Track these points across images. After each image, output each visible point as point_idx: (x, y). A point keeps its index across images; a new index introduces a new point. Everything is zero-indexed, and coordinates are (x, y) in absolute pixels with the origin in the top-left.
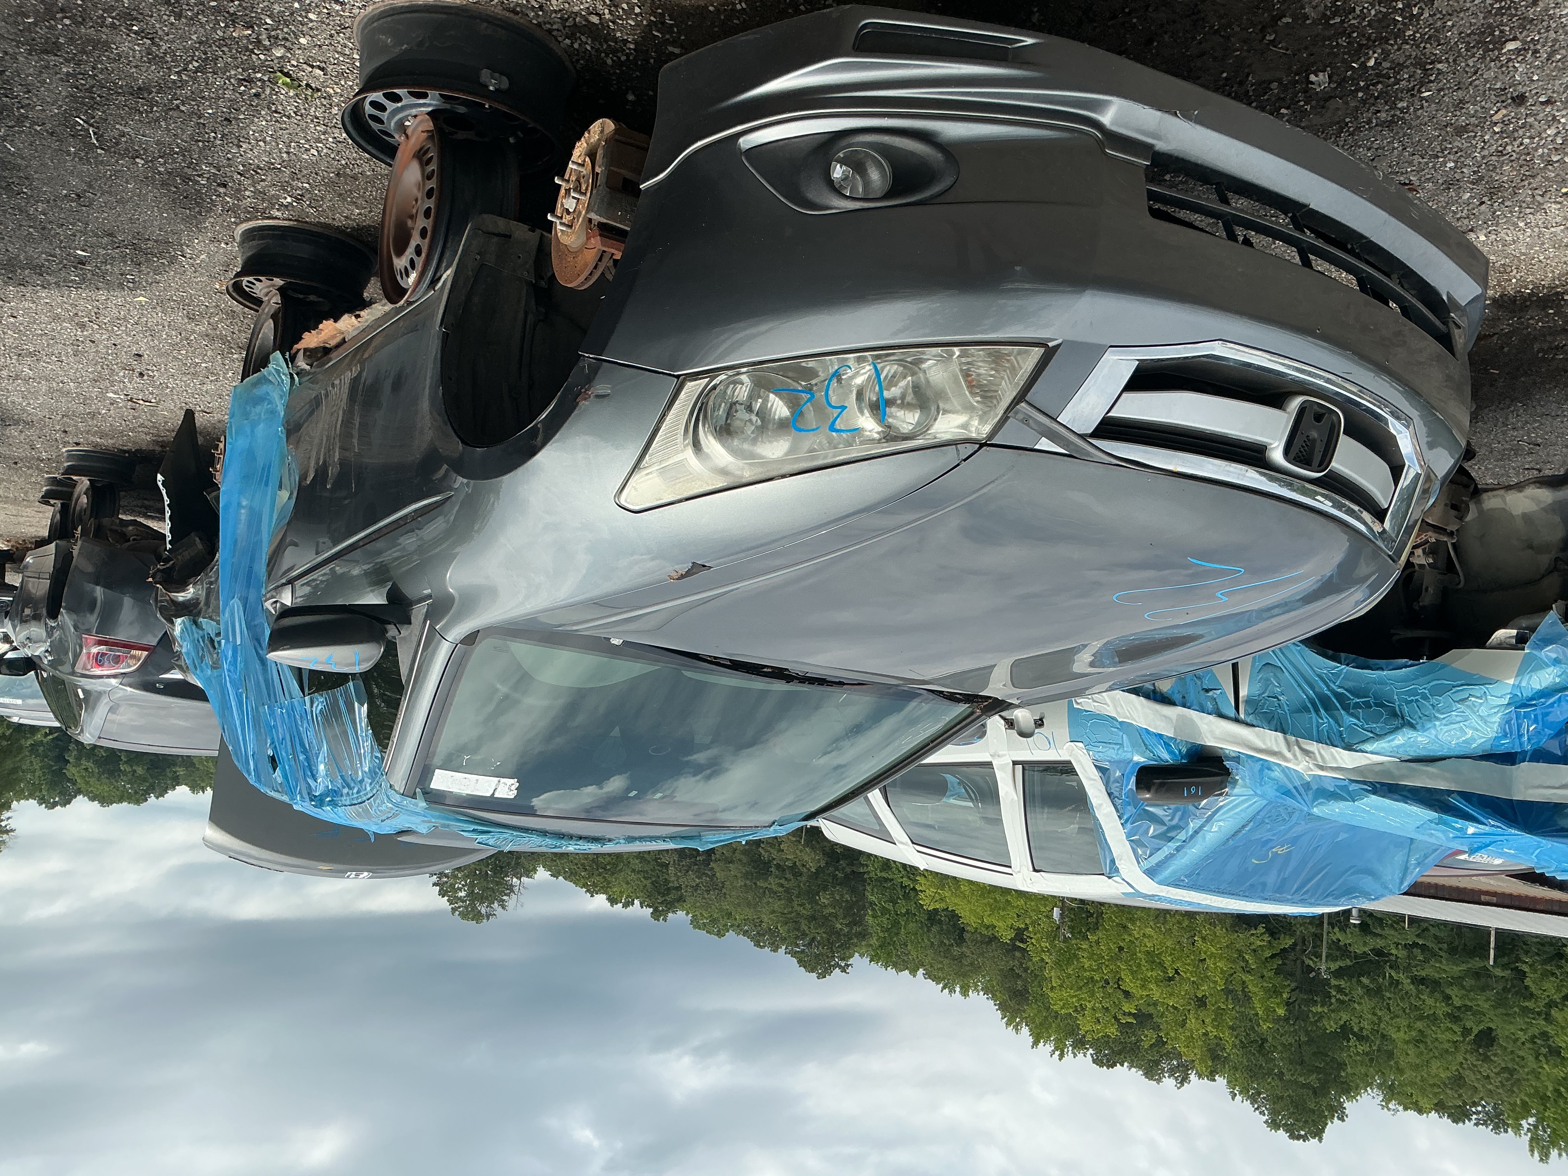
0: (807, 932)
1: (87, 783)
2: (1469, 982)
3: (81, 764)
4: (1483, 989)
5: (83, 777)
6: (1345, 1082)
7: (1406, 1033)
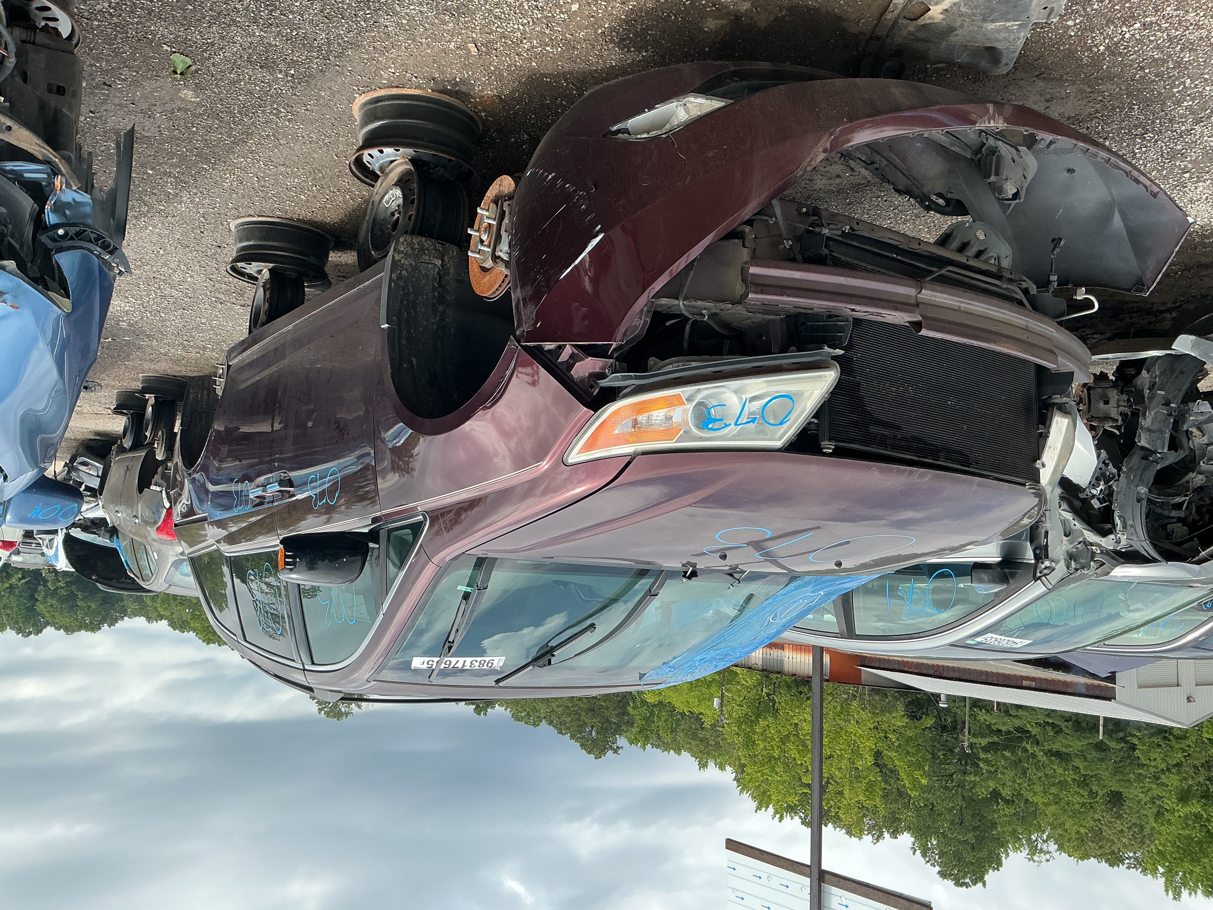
0: (586, 721)
1: (53, 616)
2: (1090, 755)
3: (47, 602)
4: (1102, 760)
5: (49, 612)
6: (998, 839)
7: (1042, 797)
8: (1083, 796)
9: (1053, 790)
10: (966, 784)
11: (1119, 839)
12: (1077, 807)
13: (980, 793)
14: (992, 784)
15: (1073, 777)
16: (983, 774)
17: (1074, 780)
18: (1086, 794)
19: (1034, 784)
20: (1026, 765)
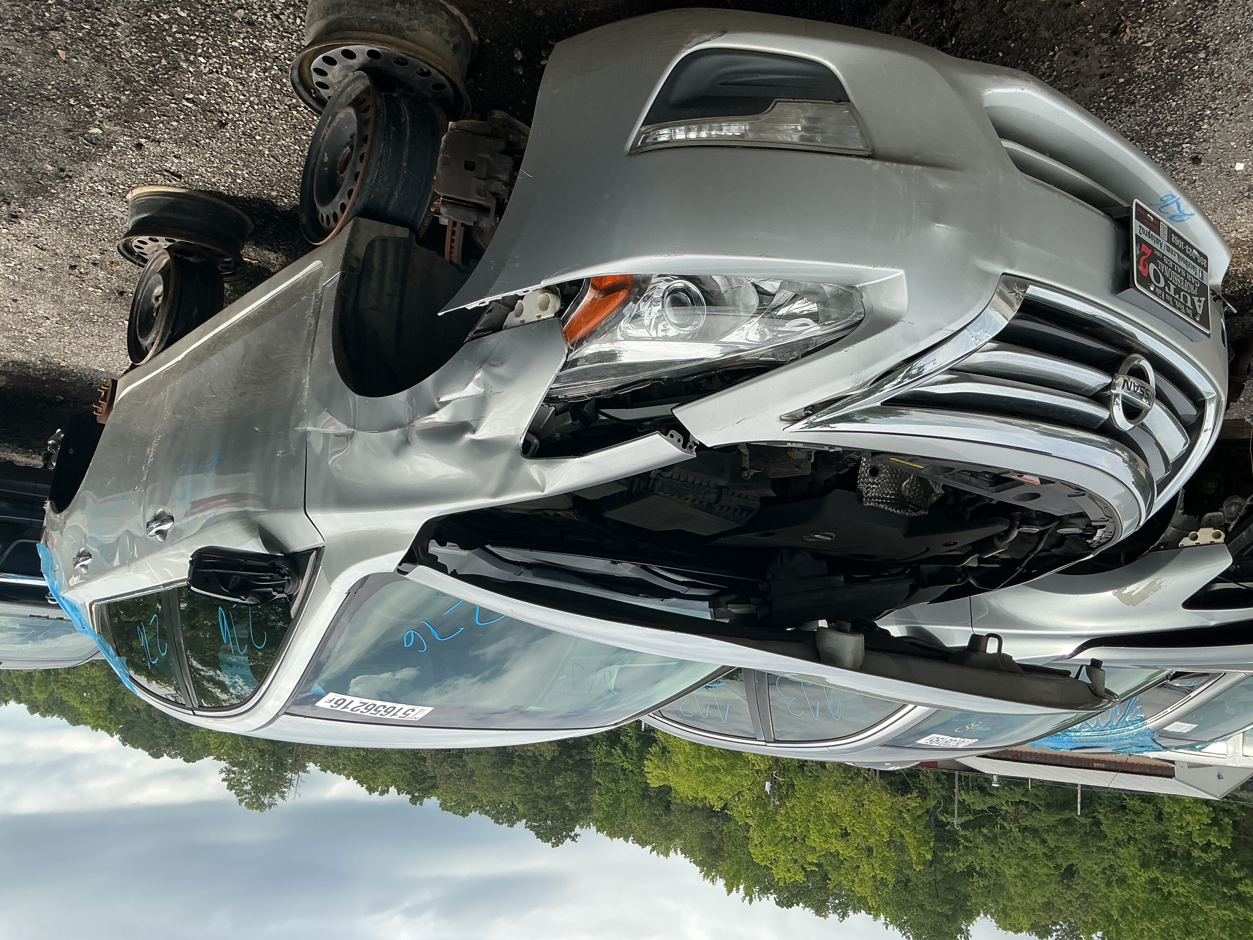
0: (544, 809)
2: (1061, 829)
4: (1071, 834)
6: (971, 909)
13: (957, 868)
14: (970, 859)
15: (1043, 850)
16: (961, 850)
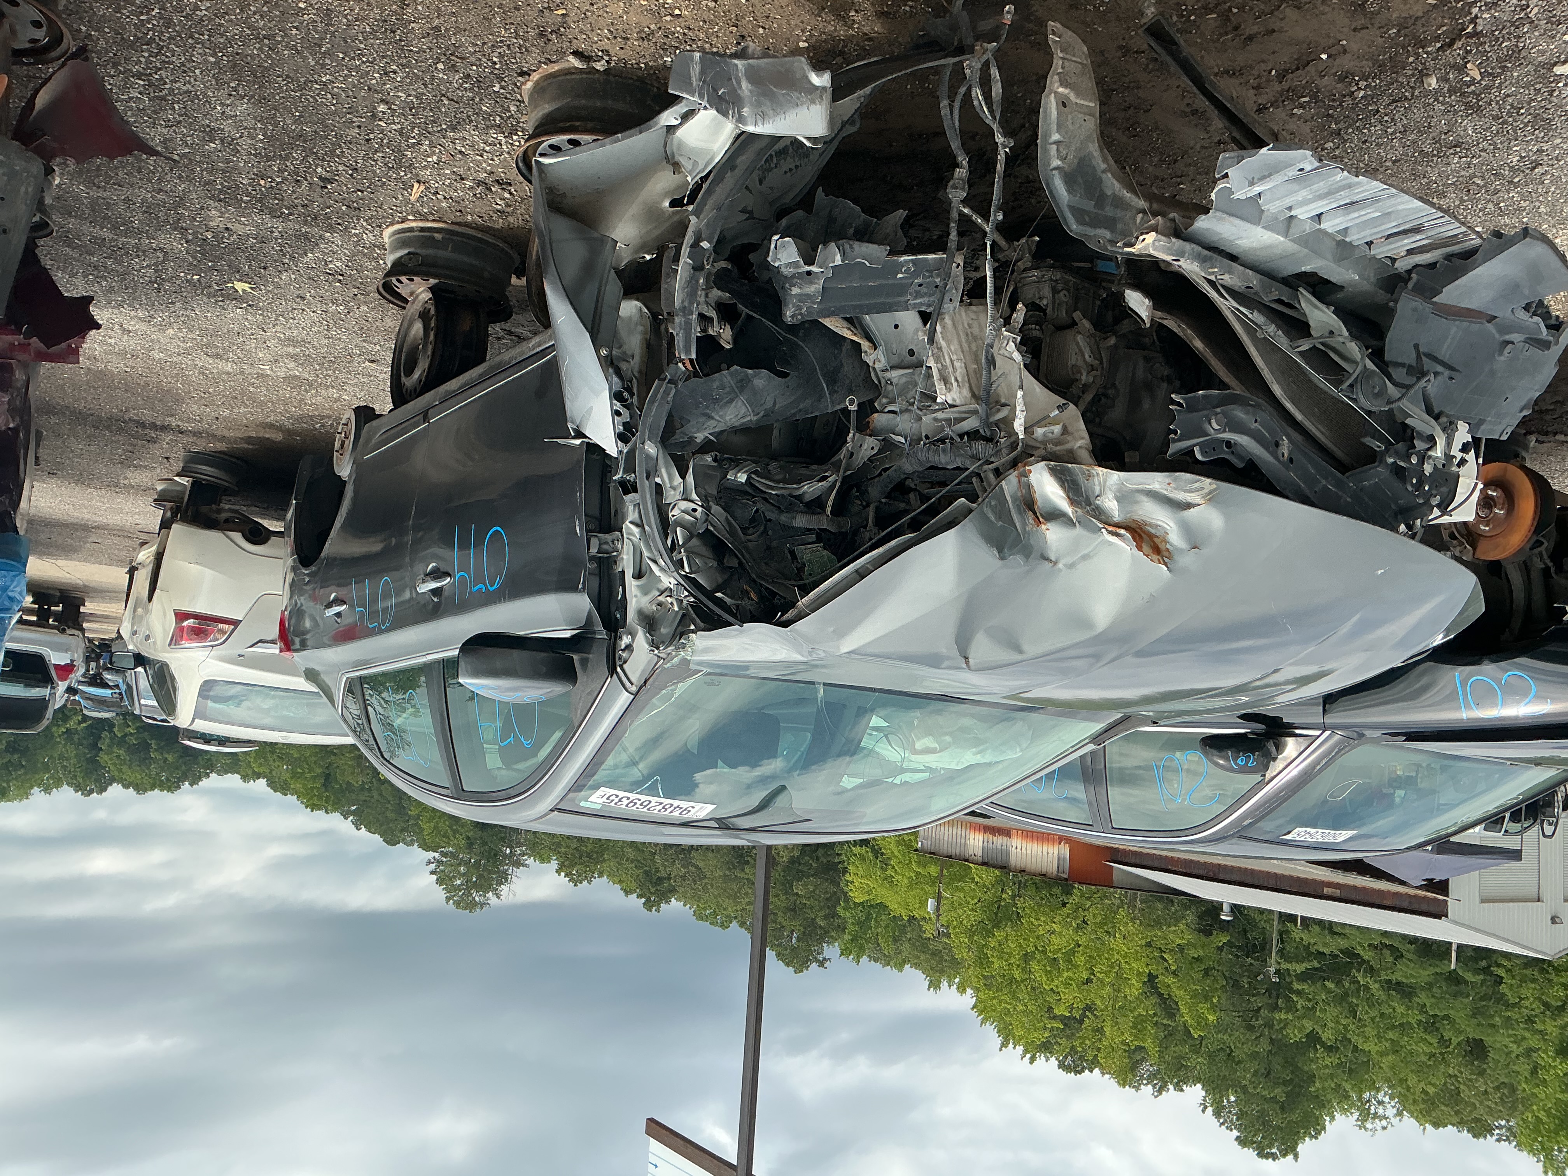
1: (120, 771)
3: (113, 752)
5: (115, 764)
6: (1317, 1096)
7: (1376, 1044)
8: (1431, 1044)
9: (1390, 1035)
10: (1275, 1022)
11: (1481, 1103)
12: (1424, 1058)
13: (1292, 1035)
14: (1309, 1026)
15: (1419, 1018)
16: (1297, 1010)
17: (1420, 1022)
18: (1434, 1041)
19: (1365, 1026)
20: (1354, 1000)
